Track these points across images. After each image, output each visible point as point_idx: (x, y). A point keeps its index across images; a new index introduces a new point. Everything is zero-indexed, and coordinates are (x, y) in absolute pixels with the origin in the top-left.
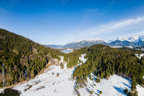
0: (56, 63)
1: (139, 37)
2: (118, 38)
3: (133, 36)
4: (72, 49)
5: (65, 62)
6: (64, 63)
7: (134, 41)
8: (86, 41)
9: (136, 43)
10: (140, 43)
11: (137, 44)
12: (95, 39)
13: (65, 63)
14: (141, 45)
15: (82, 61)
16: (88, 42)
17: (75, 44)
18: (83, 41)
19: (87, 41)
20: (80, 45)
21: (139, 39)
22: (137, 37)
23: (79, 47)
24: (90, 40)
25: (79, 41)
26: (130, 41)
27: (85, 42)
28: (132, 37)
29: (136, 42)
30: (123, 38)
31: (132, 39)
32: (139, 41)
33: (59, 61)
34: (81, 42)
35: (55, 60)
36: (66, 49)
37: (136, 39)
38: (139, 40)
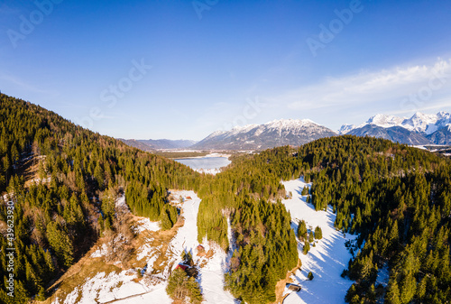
0: (144, 252)
1: (439, 114)
2: (371, 120)
3: (418, 114)
4: (224, 153)
5: (205, 243)
6: (201, 249)
7: (423, 127)
8: (269, 127)
9: (430, 136)
10: (443, 135)
11: (433, 139)
12: (297, 121)
13: (211, 253)
14: (445, 143)
15: (318, 229)
16: (276, 130)
17: (233, 138)
18: (258, 128)
19: (273, 126)
20: (249, 140)
21: (438, 122)
22: (431, 116)
23: (249, 147)
24: (284, 125)
25: (248, 127)
26: (408, 127)
27: (267, 130)
28: (415, 116)
29: (428, 133)
30: (389, 119)
31: (415, 123)
32: (439, 129)
33: (170, 232)
34: (255, 130)
35: (141, 229)
36: (204, 153)
37: (428, 122)
38: (436, 124)
